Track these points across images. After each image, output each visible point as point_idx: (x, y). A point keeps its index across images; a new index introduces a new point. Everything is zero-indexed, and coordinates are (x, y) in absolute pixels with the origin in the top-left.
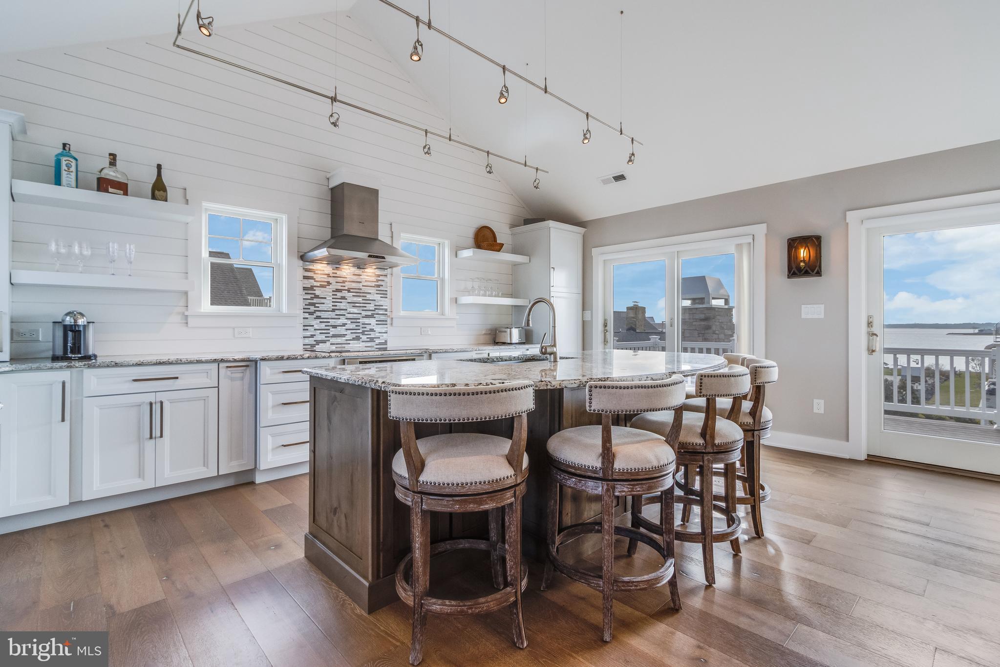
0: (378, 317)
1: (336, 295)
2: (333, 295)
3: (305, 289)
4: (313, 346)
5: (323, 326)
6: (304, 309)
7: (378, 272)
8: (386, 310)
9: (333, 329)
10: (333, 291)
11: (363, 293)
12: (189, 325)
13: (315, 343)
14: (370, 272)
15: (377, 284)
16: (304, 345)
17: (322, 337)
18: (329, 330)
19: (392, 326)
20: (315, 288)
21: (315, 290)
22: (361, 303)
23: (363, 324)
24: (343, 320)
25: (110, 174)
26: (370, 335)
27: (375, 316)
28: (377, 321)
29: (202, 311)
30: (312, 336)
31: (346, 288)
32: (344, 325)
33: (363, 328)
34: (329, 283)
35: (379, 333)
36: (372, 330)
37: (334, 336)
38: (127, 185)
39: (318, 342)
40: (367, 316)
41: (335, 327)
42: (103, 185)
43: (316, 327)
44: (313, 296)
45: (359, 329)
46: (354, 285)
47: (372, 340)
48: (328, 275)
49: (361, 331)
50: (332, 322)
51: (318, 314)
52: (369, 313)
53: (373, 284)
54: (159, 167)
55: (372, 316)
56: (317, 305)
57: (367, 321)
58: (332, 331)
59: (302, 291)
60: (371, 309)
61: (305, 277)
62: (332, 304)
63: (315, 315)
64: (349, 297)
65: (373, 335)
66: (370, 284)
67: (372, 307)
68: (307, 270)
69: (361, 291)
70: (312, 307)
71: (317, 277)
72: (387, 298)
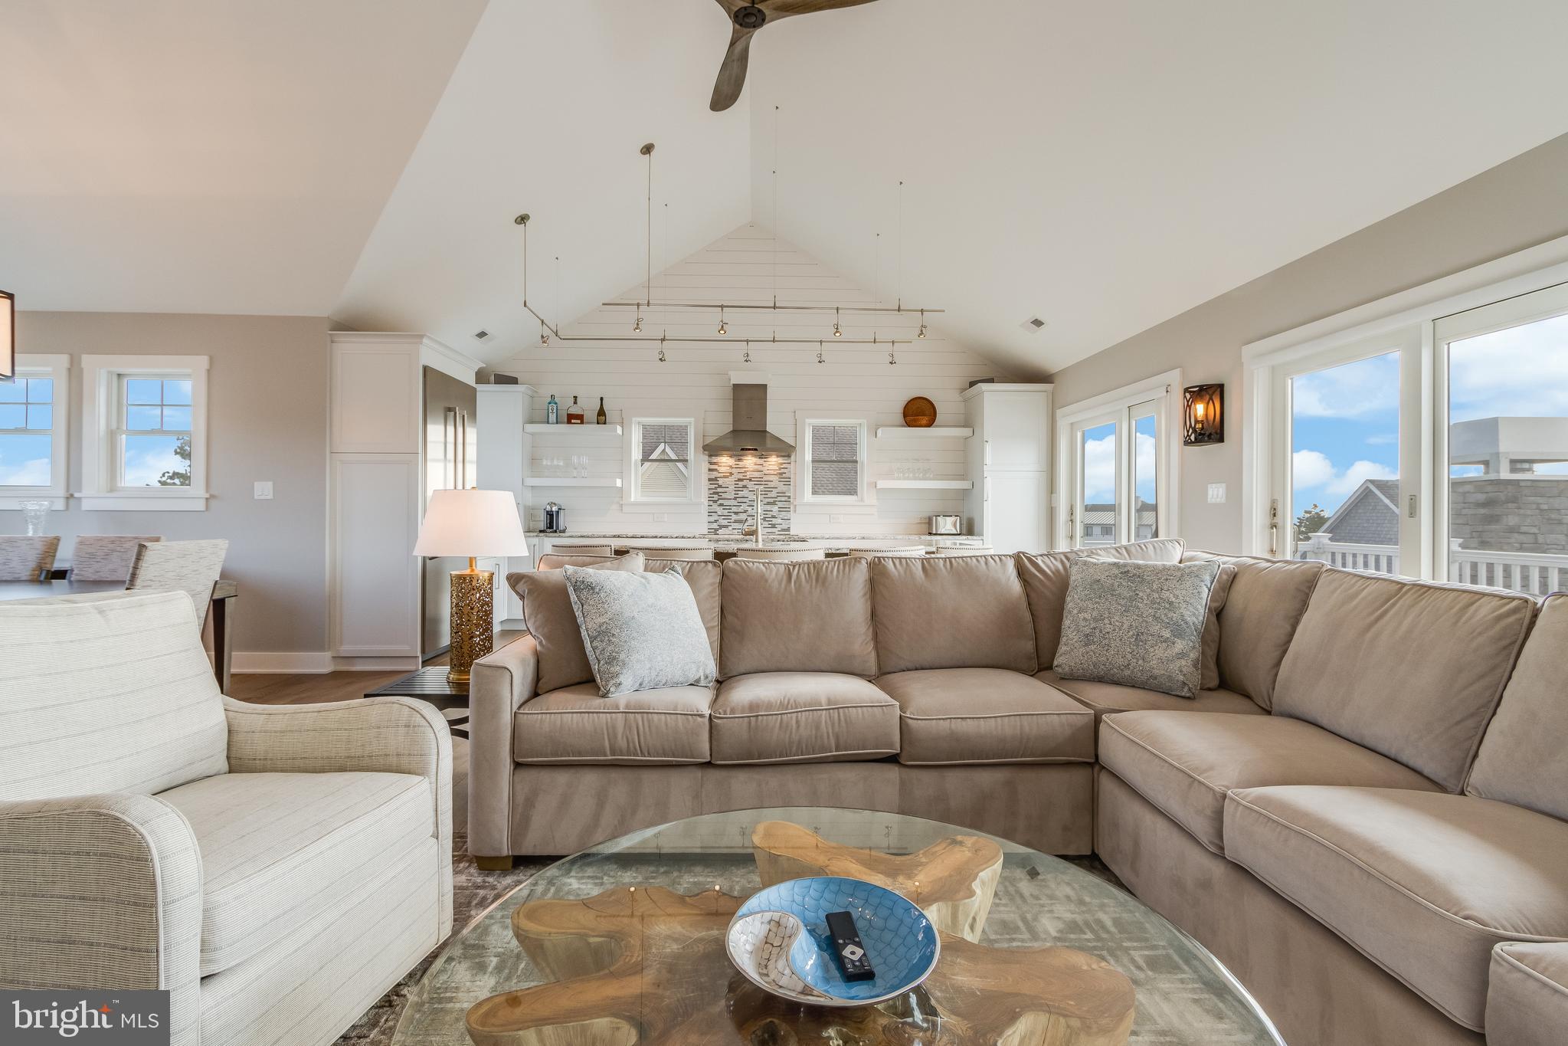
0: (780, 504)
1: (738, 484)
2: (735, 484)
3: (710, 480)
4: (716, 530)
5: (725, 512)
6: (709, 497)
7: (780, 460)
8: (789, 497)
10: (735, 481)
11: (765, 481)
13: (718, 527)
14: (773, 462)
15: (780, 472)
16: (709, 529)
17: (725, 523)
18: (731, 516)
19: (796, 513)
20: (718, 479)
21: (719, 481)
22: (762, 491)
25: (574, 410)
26: (772, 521)
27: (777, 503)
28: (779, 508)
29: (632, 500)
30: (716, 521)
31: (748, 477)
32: (745, 512)
34: (731, 474)
35: (782, 519)
36: (774, 517)
37: (736, 522)
38: (583, 415)
39: (721, 527)
40: (768, 504)
41: (736, 513)
42: (571, 418)
43: (719, 513)
44: (717, 486)
46: (756, 474)
47: (774, 526)
48: (731, 467)
50: (734, 509)
51: (720, 502)
52: (772, 500)
53: (775, 473)
54: (602, 399)
55: (774, 503)
56: (720, 494)
57: (768, 507)
58: (734, 517)
59: (707, 482)
60: (773, 496)
61: (710, 470)
62: (734, 492)
63: (719, 502)
64: (750, 485)
65: (774, 521)
66: (772, 472)
67: (774, 494)
68: (712, 463)
69: (762, 480)
70: (716, 496)
71: (721, 469)
72: (790, 485)
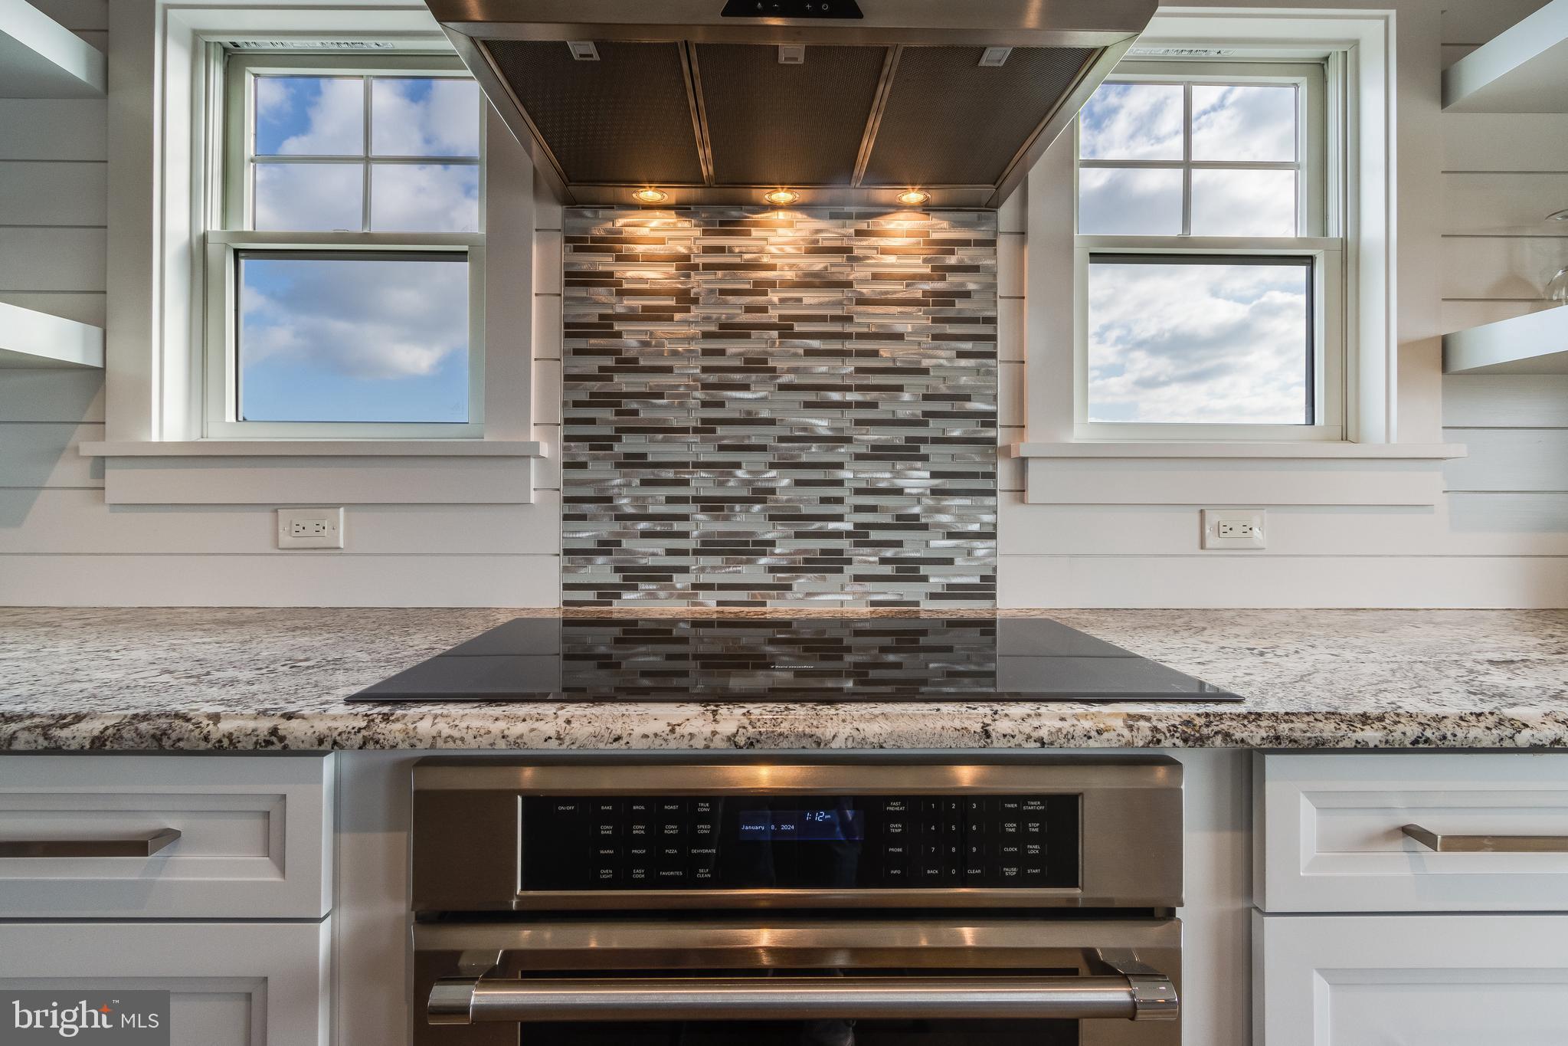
0: (941, 457)
1: (721, 352)
2: (706, 353)
3: (573, 329)
5: (657, 501)
6: (568, 421)
7: (941, 228)
8: (988, 419)
9: (701, 517)
10: (707, 335)
11: (861, 336)
12: (112, 495)
13: (617, 579)
14: (902, 232)
15: (939, 286)
16: (571, 586)
17: (652, 552)
18: (685, 518)
19: (1022, 501)
20: (617, 327)
21: (619, 335)
22: (847, 388)
23: (858, 492)
26: (899, 544)
27: (924, 449)
28: (934, 475)
29: (155, 438)
30: (606, 547)
31: (773, 316)
32: (761, 495)
33: (858, 509)
34: (686, 299)
35: (951, 535)
36: (909, 523)
37: (709, 547)
39: (632, 576)
40: (880, 453)
41: (713, 505)
43: (625, 505)
44: (609, 361)
45: (839, 518)
47: (908, 570)
48: (686, 263)
49: (846, 526)
50: (702, 483)
51: (630, 444)
52: (896, 436)
53: (917, 289)
55: (909, 452)
56: (628, 404)
57: (881, 475)
58: (701, 524)
59: (557, 344)
60: (903, 413)
61: (574, 279)
62: (699, 394)
63: (618, 448)
64: (786, 359)
65: (913, 546)
66: (898, 290)
67: (908, 403)
68: (578, 243)
69: (849, 329)
70: (608, 414)
71: (629, 273)
72: (993, 355)
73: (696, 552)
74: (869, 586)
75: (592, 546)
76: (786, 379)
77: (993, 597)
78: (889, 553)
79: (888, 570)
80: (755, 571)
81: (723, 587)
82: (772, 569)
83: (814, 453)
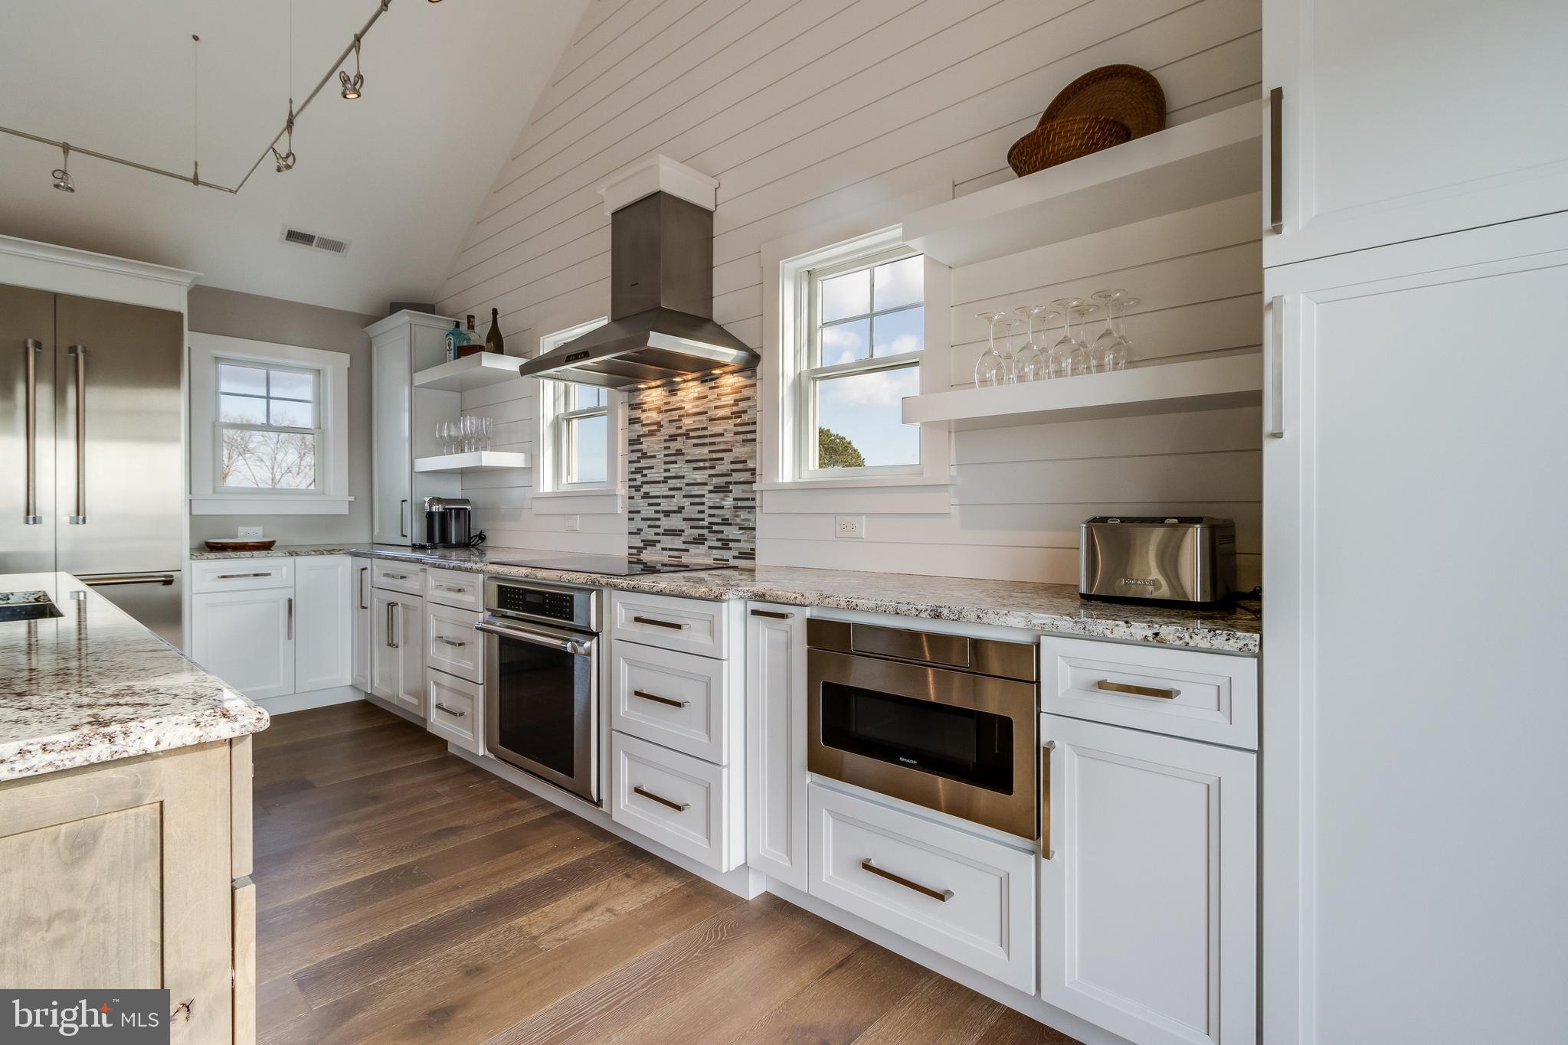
0: (738, 491)
1: (669, 448)
2: (665, 448)
3: (632, 442)
5: (652, 512)
6: (629, 480)
7: (738, 381)
9: (664, 519)
10: (666, 441)
11: (711, 436)
12: (534, 511)
13: (642, 545)
15: (735, 409)
16: (630, 547)
17: (649, 533)
18: (659, 519)
19: (762, 511)
20: (642, 440)
21: (642, 443)
22: (705, 460)
23: (710, 508)
24: (679, 500)
25: (468, 339)
26: (723, 532)
27: (731, 487)
28: (735, 499)
29: (541, 491)
30: (639, 531)
31: (684, 430)
32: (680, 510)
33: (710, 516)
34: (660, 426)
35: (740, 529)
36: (726, 522)
37: (666, 532)
40: (717, 490)
41: (667, 513)
43: (644, 514)
44: (639, 455)
45: (703, 520)
47: (725, 544)
48: (660, 409)
49: (706, 523)
50: (665, 505)
51: (645, 489)
52: (722, 481)
53: (730, 413)
54: (495, 312)
55: (725, 489)
56: (645, 472)
57: (717, 500)
58: (664, 522)
59: (627, 448)
60: (724, 471)
61: (633, 421)
62: (663, 466)
63: (642, 490)
64: (688, 449)
66: (720, 413)
67: (725, 466)
68: (634, 407)
69: (706, 433)
70: (638, 476)
71: (643, 416)
72: (754, 440)
73: (663, 534)
74: (714, 551)
75: (635, 531)
76: (689, 458)
77: (754, 559)
78: (720, 536)
79: (719, 544)
80: (677, 543)
81: (671, 550)
82: (684, 543)
83: (696, 491)
